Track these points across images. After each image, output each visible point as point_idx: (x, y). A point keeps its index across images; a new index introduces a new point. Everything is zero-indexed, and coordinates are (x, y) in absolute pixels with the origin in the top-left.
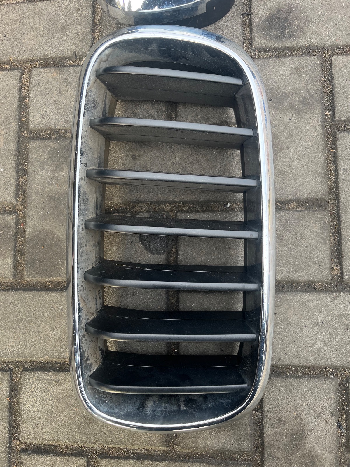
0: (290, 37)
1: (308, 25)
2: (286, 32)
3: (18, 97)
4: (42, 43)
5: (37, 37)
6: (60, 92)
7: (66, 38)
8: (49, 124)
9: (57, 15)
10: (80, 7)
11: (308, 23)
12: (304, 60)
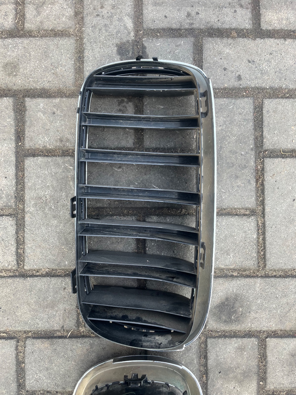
0: (235, 321)
1: (249, 312)
2: (233, 317)
3: (15, 363)
4: (34, 317)
5: (30, 311)
6: (51, 360)
7: (55, 313)
8: (42, 387)
9: (47, 292)
10: (66, 286)
11: (250, 311)
12: (246, 340)
